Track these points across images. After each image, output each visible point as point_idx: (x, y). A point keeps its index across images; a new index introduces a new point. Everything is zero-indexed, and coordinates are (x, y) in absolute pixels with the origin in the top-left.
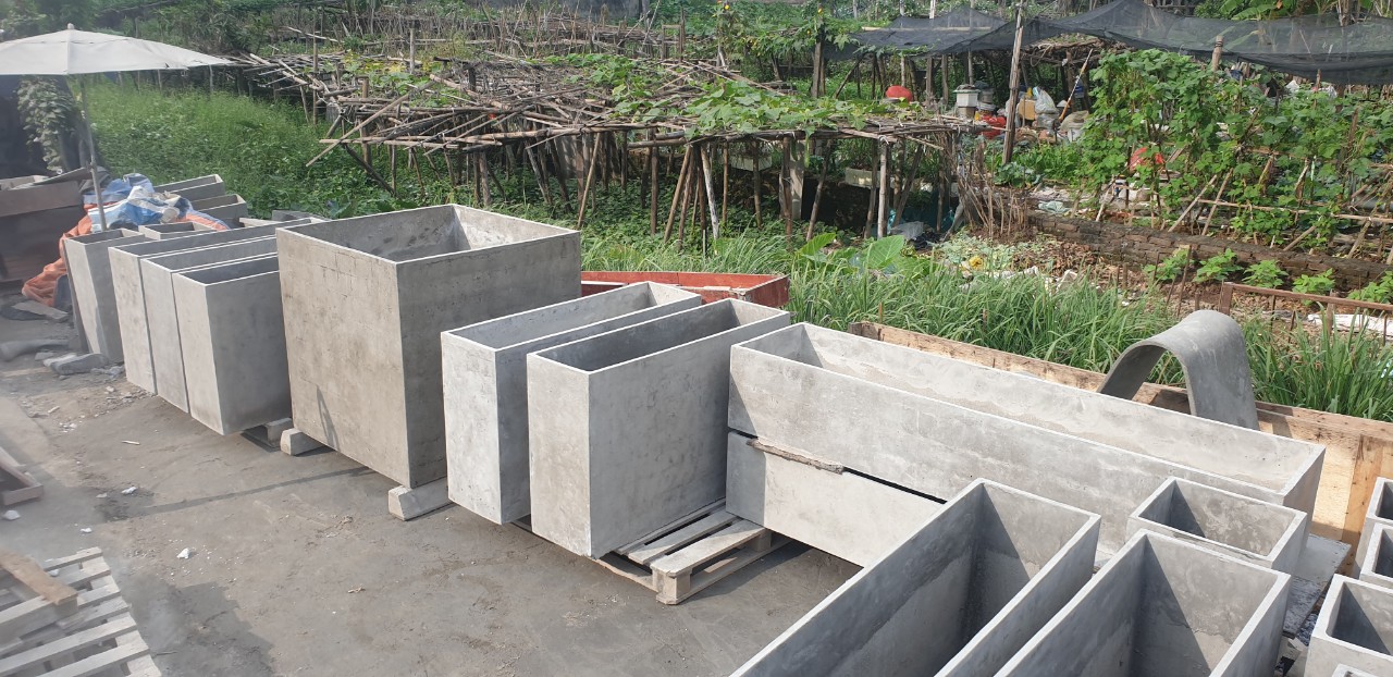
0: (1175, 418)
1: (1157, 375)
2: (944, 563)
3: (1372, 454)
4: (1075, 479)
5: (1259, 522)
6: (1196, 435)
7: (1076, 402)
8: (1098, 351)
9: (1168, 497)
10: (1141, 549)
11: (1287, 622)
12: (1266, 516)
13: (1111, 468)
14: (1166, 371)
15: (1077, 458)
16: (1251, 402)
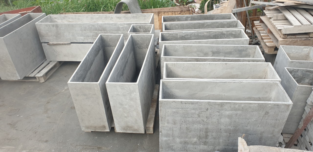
0: (129, 15)
1: (123, 10)
2: (99, 51)
3: (160, 14)
4: (116, 31)
5: (147, 28)
6: (133, 17)
7: (111, 17)
8: (111, 8)
9: (132, 28)
10: (131, 38)
11: (155, 44)
12: (148, 27)
13: (121, 27)
14: (124, 8)
15: (115, 27)
16: (140, 10)
